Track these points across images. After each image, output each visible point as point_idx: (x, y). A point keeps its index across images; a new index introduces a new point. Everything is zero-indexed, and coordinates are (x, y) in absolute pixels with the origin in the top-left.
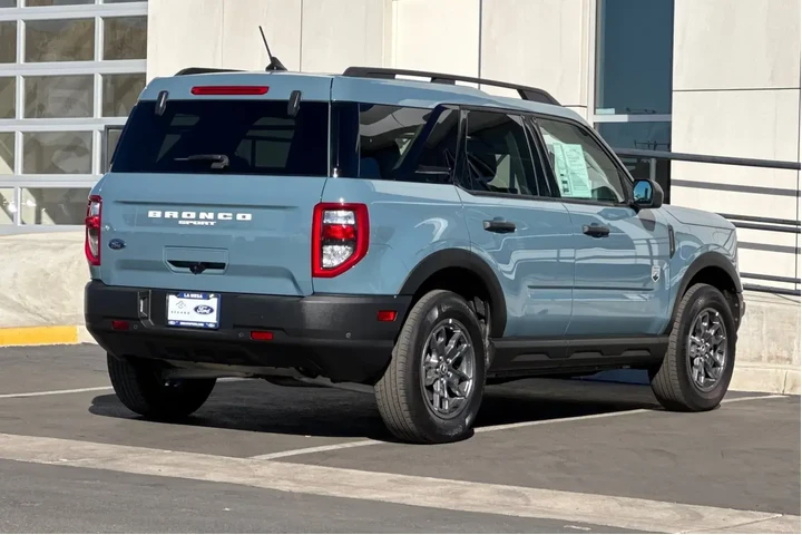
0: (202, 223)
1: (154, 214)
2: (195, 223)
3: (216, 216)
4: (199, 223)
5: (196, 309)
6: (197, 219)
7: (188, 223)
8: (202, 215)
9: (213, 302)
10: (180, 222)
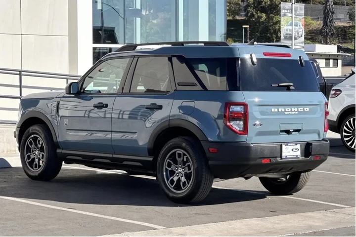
0: (293, 113)
1: (274, 110)
2: (291, 113)
3: (298, 109)
4: (292, 113)
5: (292, 150)
6: (291, 111)
7: (288, 113)
8: (293, 109)
9: (298, 146)
10: (285, 113)
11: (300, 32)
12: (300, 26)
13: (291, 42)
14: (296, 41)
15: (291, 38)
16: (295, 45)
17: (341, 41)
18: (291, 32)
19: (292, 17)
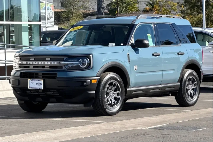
11: (51, 14)
12: (51, 10)
13: (45, 21)
14: (48, 20)
15: (45, 19)
16: (48, 24)
17: (56, 23)
18: (44, 15)
19: (45, 3)
